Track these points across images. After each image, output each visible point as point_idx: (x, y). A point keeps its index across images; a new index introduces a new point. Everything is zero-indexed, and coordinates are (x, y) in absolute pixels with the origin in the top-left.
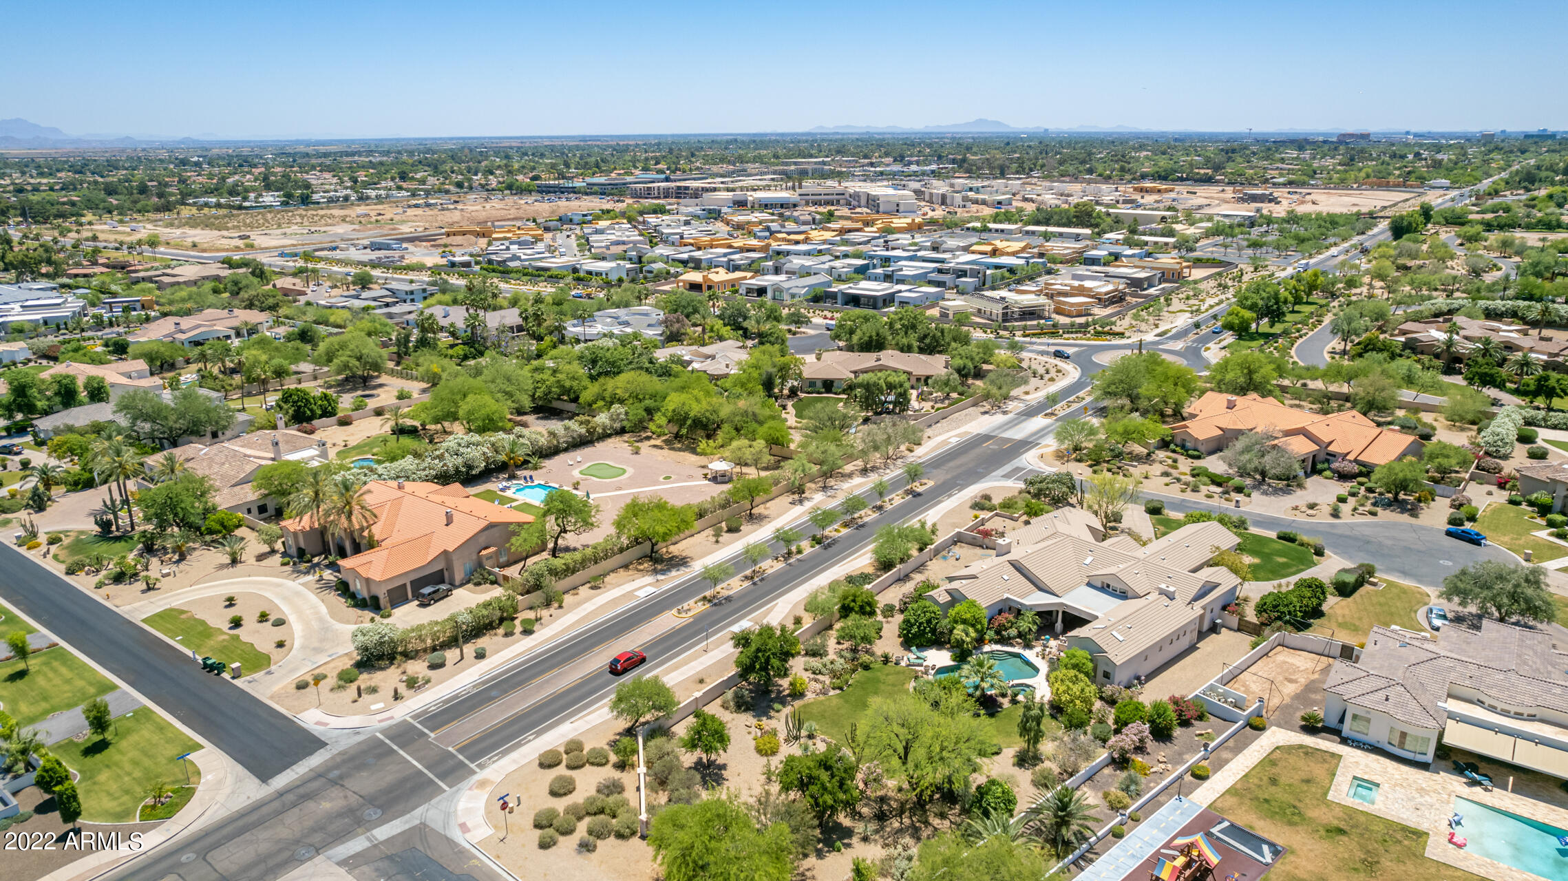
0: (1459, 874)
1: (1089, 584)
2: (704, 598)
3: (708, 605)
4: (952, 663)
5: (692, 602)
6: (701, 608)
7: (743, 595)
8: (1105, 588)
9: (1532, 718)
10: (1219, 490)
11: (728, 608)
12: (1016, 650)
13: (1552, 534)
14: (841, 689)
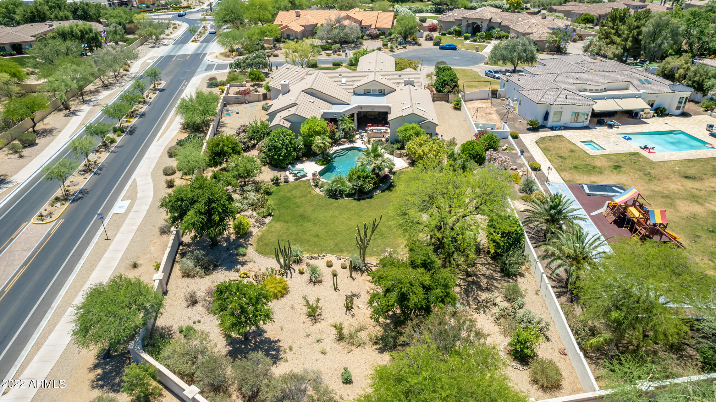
0: (673, 163)
1: (355, 94)
2: (57, 199)
3: (67, 204)
4: (322, 167)
5: (46, 206)
6: (61, 209)
7: (94, 185)
8: (366, 93)
9: (605, 90)
10: (331, 52)
11: (90, 201)
12: (347, 146)
13: (471, 41)
14: (270, 215)
